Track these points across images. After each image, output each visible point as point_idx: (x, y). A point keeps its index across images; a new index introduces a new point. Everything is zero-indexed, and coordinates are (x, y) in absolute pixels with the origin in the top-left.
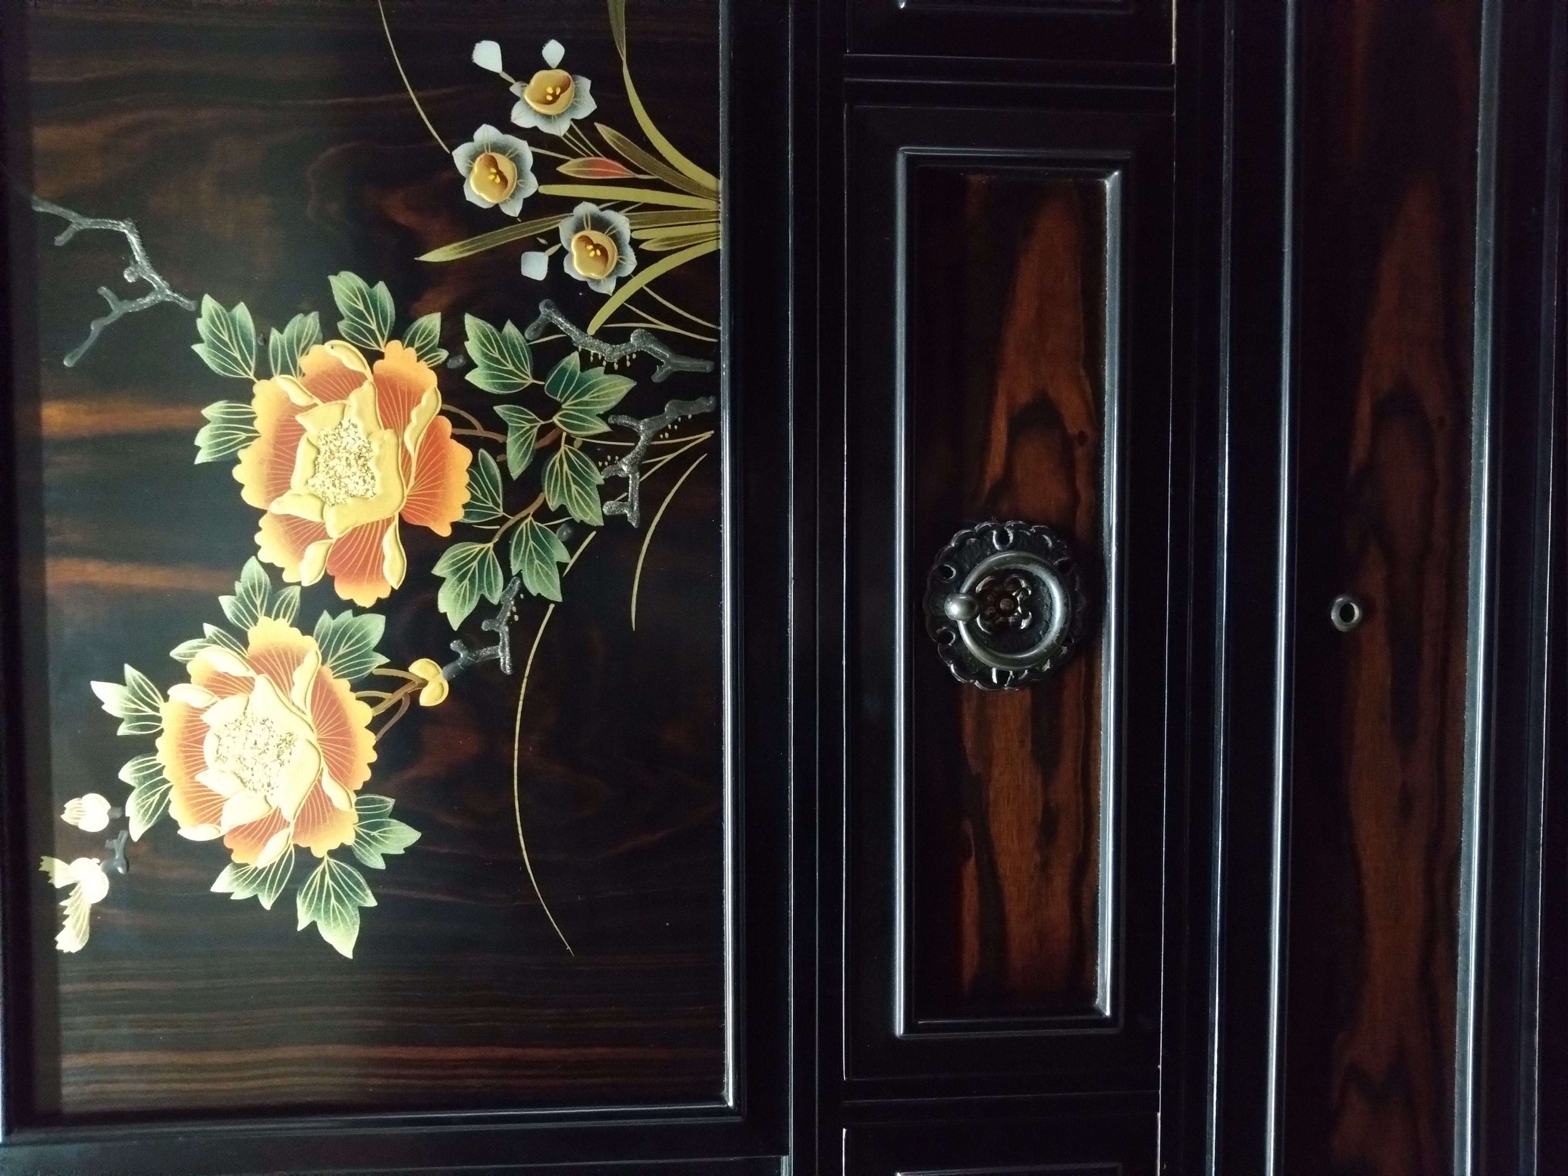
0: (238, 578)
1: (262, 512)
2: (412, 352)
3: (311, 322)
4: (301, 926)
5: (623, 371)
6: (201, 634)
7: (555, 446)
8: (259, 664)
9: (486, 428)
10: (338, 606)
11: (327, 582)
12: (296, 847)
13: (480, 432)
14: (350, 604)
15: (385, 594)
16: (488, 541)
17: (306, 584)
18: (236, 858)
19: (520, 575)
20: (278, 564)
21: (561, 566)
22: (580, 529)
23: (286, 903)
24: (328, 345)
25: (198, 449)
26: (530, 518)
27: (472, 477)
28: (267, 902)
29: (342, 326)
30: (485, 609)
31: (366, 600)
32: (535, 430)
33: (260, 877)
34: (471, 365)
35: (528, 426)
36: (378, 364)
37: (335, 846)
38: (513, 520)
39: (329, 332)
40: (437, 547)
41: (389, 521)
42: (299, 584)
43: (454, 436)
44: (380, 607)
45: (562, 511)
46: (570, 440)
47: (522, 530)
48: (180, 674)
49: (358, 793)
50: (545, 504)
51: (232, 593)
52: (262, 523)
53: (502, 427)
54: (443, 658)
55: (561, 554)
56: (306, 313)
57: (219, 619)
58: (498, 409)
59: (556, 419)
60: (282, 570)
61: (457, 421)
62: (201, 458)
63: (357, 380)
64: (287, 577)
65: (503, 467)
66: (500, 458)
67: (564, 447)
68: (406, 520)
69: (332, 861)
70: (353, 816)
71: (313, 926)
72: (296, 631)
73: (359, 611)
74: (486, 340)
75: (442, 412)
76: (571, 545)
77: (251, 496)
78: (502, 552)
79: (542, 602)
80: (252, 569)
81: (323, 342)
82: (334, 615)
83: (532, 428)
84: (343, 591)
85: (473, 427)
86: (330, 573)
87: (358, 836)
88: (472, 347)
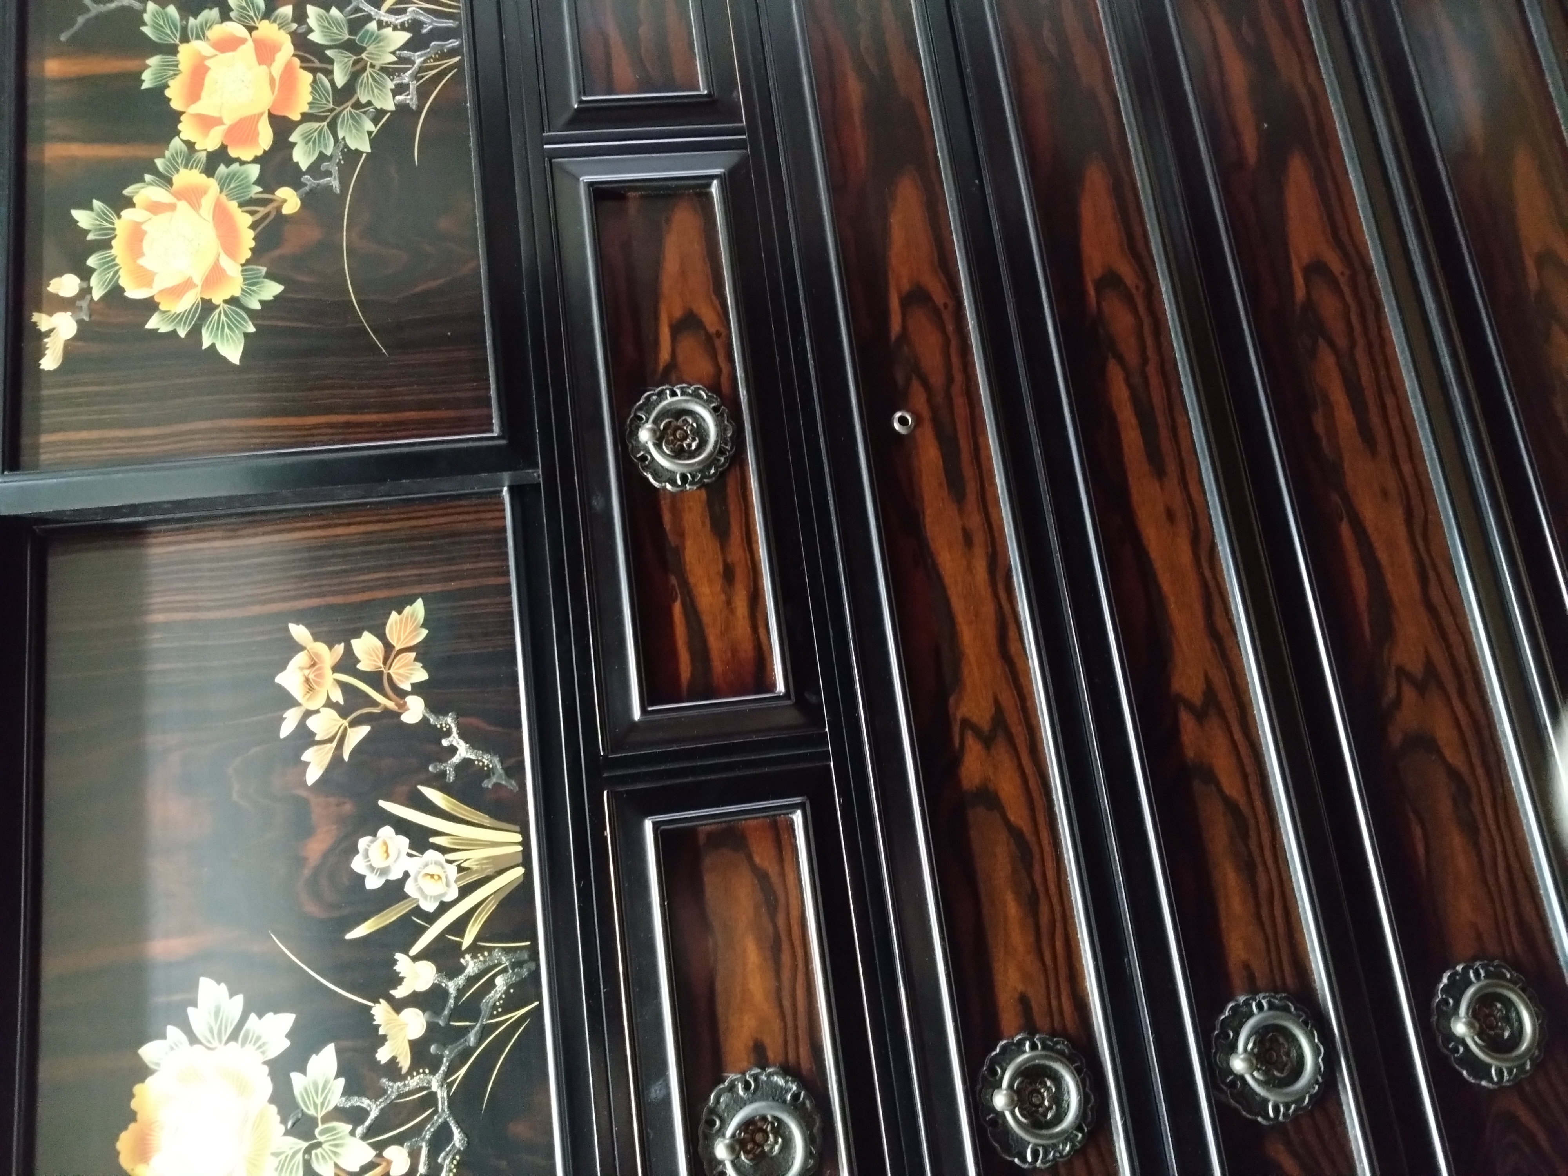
0: (167, 148)
1: (182, 113)
2: (275, 26)
3: (215, 13)
4: (205, 345)
5: (403, 27)
6: (143, 180)
7: (364, 69)
8: (179, 195)
9: (320, 61)
10: (230, 161)
11: (223, 148)
12: (202, 299)
13: (317, 64)
14: (237, 160)
15: (260, 153)
16: (324, 121)
17: (210, 150)
18: (162, 307)
19: (344, 139)
20: (192, 140)
21: (370, 133)
22: (381, 112)
23: (196, 332)
24: (224, 24)
25: (143, 81)
26: (349, 108)
27: (313, 88)
28: (182, 333)
29: (232, 14)
30: (322, 157)
31: (248, 156)
32: (351, 62)
33: (178, 318)
34: (311, 30)
35: (346, 60)
36: (254, 33)
37: (228, 297)
38: (338, 109)
39: (225, 16)
40: (291, 126)
41: (262, 114)
42: (206, 150)
43: (302, 67)
44: (256, 160)
45: (369, 103)
46: (372, 66)
47: (344, 115)
48: (129, 203)
49: (242, 265)
50: (358, 100)
51: (163, 156)
52: (182, 118)
53: (331, 61)
54: (296, 185)
55: (369, 126)
56: (211, 9)
57: (155, 172)
58: (329, 53)
59: (364, 56)
60: (194, 143)
61: (303, 59)
62: (145, 86)
63: (243, 41)
64: (197, 147)
65: (332, 82)
66: (330, 77)
67: (369, 70)
68: (272, 112)
69: (226, 306)
70: (240, 279)
71: (213, 346)
72: (204, 176)
73: (243, 163)
74: (320, 18)
75: (294, 55)
76: (375, 121)
77: (175, 105)
78: (333, 127)
79: (358, 153)
80: (176, 143)
81: (222, 22)
82: (228, 166)
83: (349, 61)
84: (233, 153)
85: (313, 62)
86: (225, 143)
87: (243, 290)
88: (312, 21)
